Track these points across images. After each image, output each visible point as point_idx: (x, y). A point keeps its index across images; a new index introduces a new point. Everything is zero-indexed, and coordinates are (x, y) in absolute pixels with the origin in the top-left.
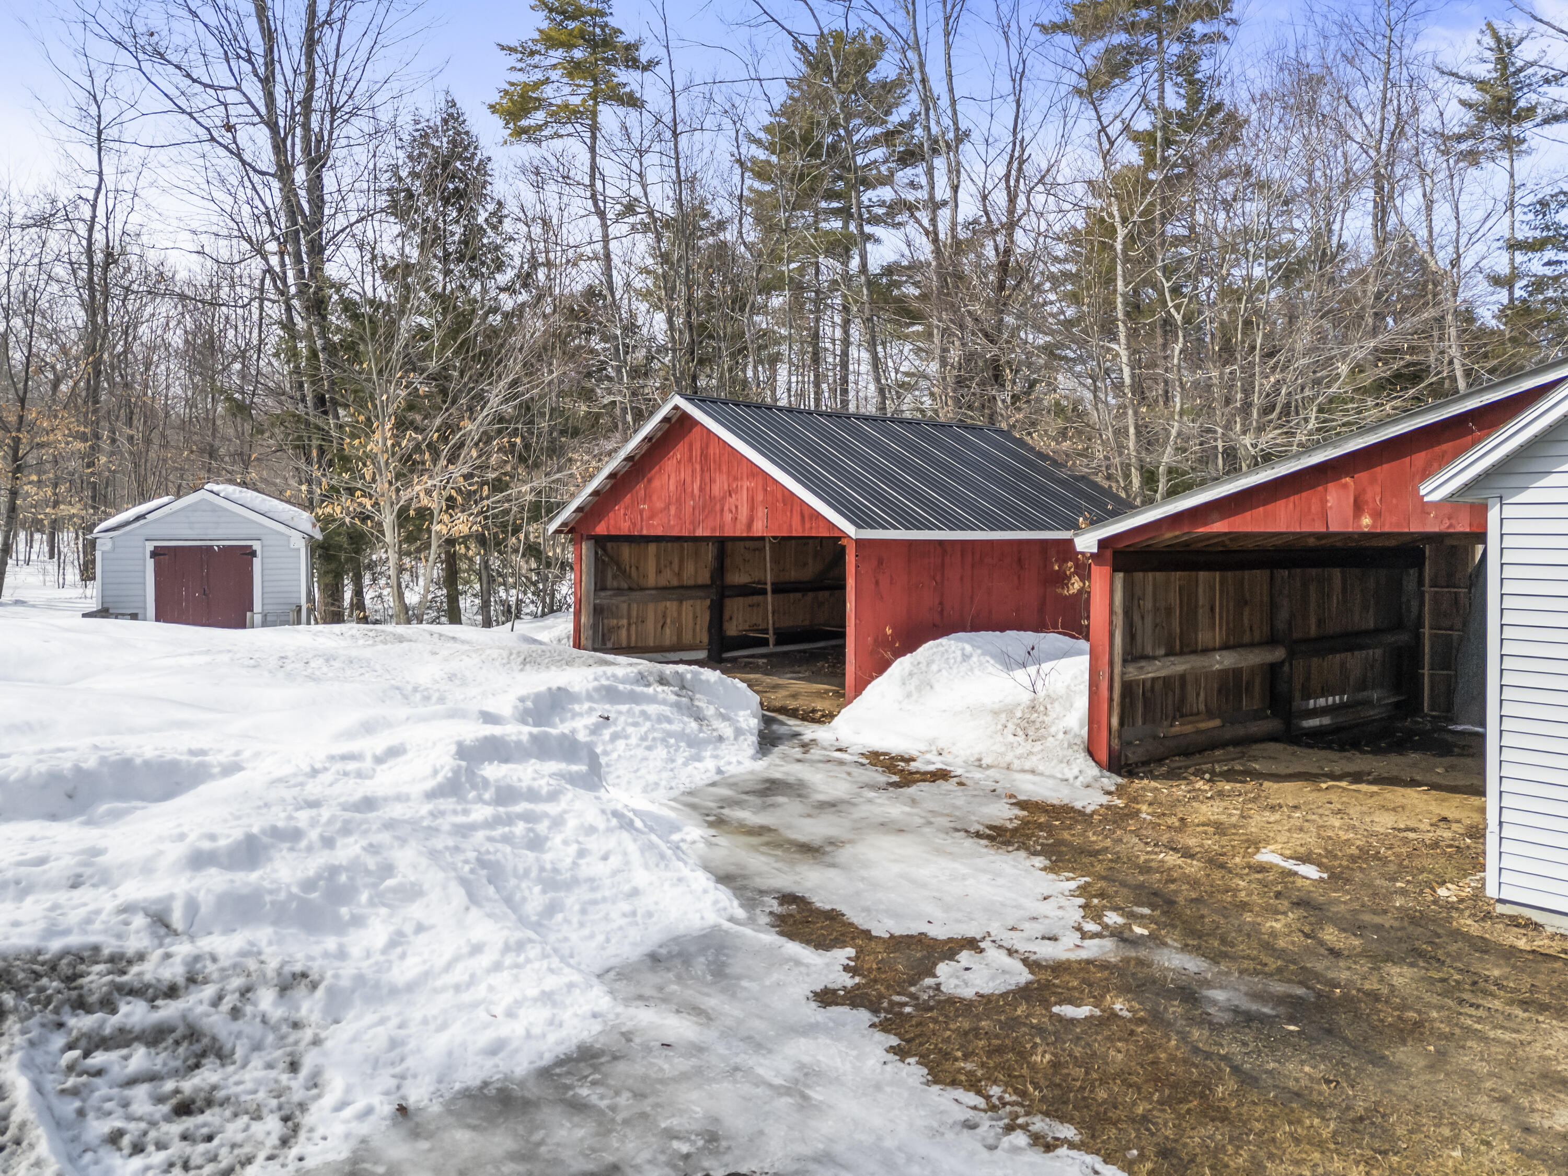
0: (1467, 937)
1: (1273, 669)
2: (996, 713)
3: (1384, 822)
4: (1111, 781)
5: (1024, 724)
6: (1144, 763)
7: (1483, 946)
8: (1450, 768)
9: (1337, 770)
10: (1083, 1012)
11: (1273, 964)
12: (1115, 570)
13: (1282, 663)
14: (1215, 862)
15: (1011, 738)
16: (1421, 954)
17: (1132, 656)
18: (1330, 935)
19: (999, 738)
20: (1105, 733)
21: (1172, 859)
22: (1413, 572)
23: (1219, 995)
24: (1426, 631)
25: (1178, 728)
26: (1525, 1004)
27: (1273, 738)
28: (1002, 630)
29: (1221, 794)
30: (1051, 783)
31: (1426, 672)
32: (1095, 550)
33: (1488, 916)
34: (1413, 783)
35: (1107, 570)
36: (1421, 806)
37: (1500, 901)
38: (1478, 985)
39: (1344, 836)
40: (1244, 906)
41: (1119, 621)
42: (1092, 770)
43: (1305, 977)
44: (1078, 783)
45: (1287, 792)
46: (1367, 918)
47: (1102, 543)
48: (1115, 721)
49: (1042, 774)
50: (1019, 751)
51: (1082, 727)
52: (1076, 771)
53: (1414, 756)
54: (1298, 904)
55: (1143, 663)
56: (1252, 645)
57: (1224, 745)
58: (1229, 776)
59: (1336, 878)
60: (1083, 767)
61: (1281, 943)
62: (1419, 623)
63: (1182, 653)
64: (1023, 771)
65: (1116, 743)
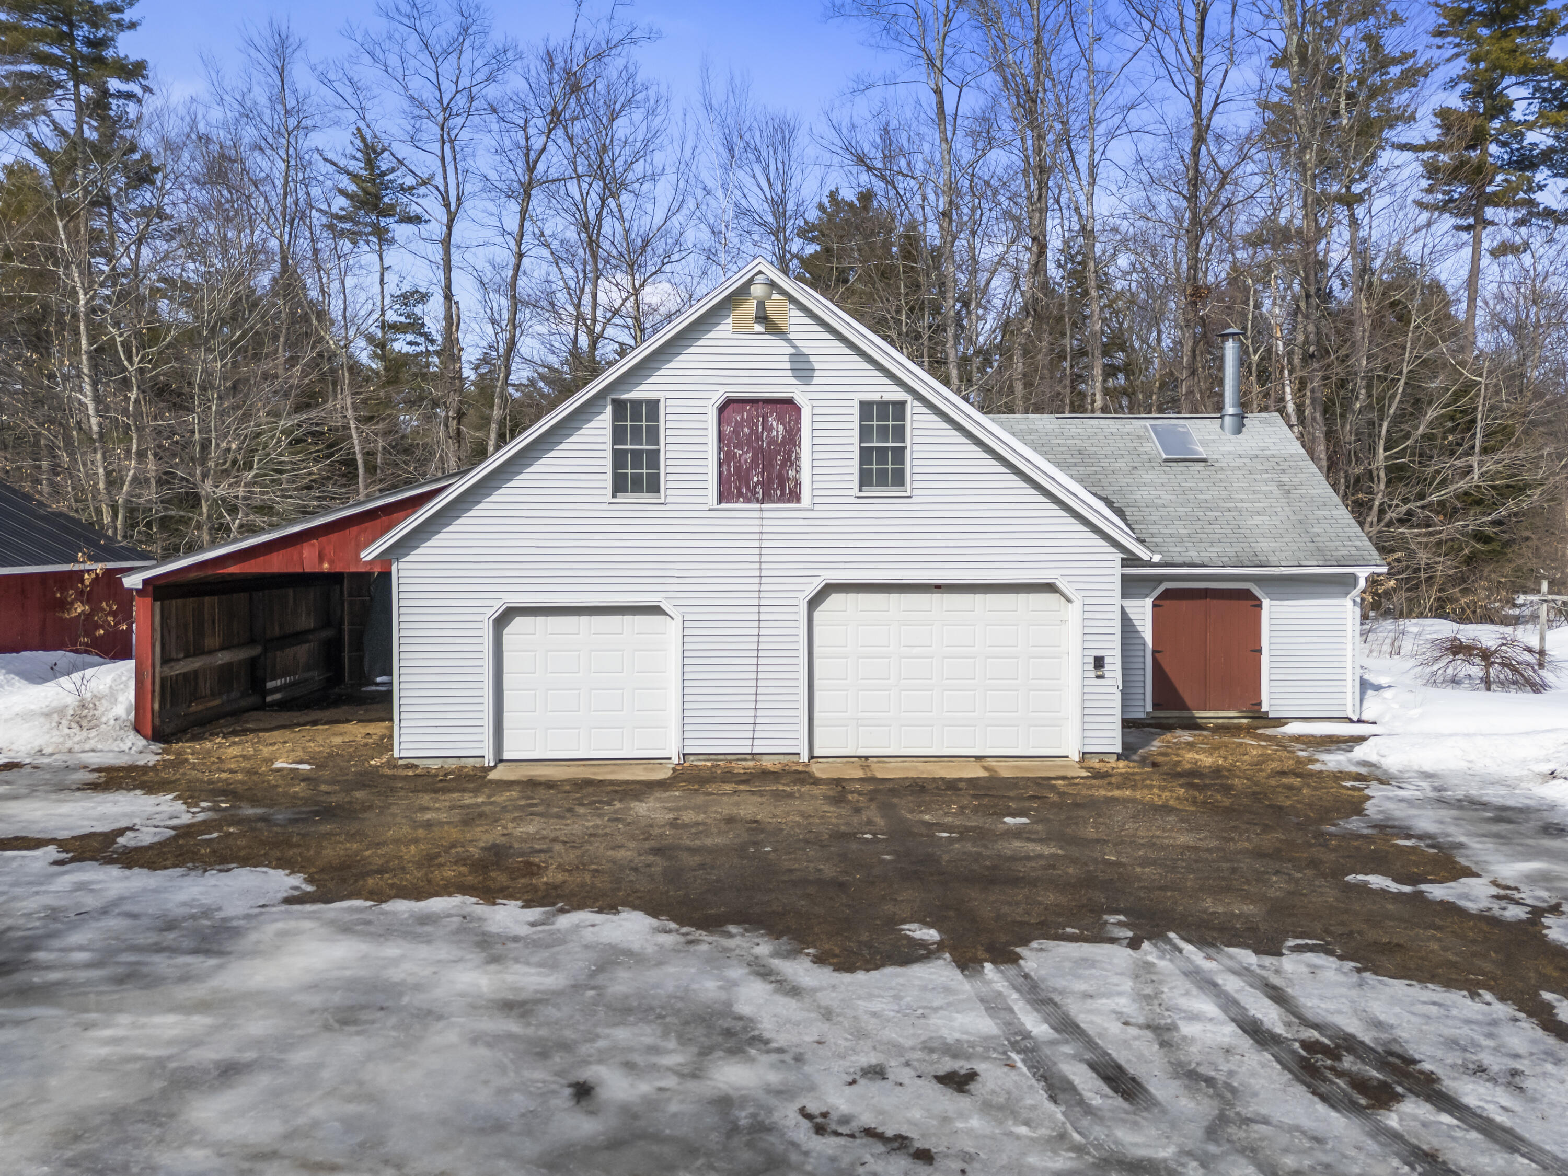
0: (387, 776)
1: (253, 663)
2: (48, 715)
3: (337, 740)
4: (156, 747)
5: (77, 718)
6: (173, 734)
7: (394, 778)
8: (366, 711)
9: (301, 720)
10: (215, 835)
11: (300, 802)
12: (155, 600)
13: (259, 657)
14: (251, 772)
15: (67, 731)
16: (369, 786)
17: (165, 661)
18: (323, 788)
19: (55, 732)
20: (149, 716)
21: (224, 775)
22: (337, 587)
23: (280, 817)
24: (346, 627)
25: (195, 707)
26: (412, 792)
27: (256, 709)
28: (18, 652)
29: (234, 743)
30: (111, 755)
31: (346, 655)
32: (140, 587)
33: (395, 767)
34: (347, 721)
35: (149, 600)
36: (354, 731)
37: (401, 758)
38: (392, 790)
39: (317, 749)
40: (276, 786)
41: (158, 636)
42: (141, 742)
43: (317, 803)
44: (133, 751)
45: (276, 735)
46: (339, 778)
47: (146, 582)
48: (157, 706)
49: (101, 751)
50: (77, 739)
51: (128, 714)
52: (129, 744)
53: (345, 708)
54: (303, 780)
55: (172, 664)
56: (240, 646)
57: (224, 715)
58: (235, 733)
59: (320, 766)
60: (134, 740)
61: (301, 795)
62: (341, 623)
63: (195, 655)
64: (84, 752)
65: (157, 722)
